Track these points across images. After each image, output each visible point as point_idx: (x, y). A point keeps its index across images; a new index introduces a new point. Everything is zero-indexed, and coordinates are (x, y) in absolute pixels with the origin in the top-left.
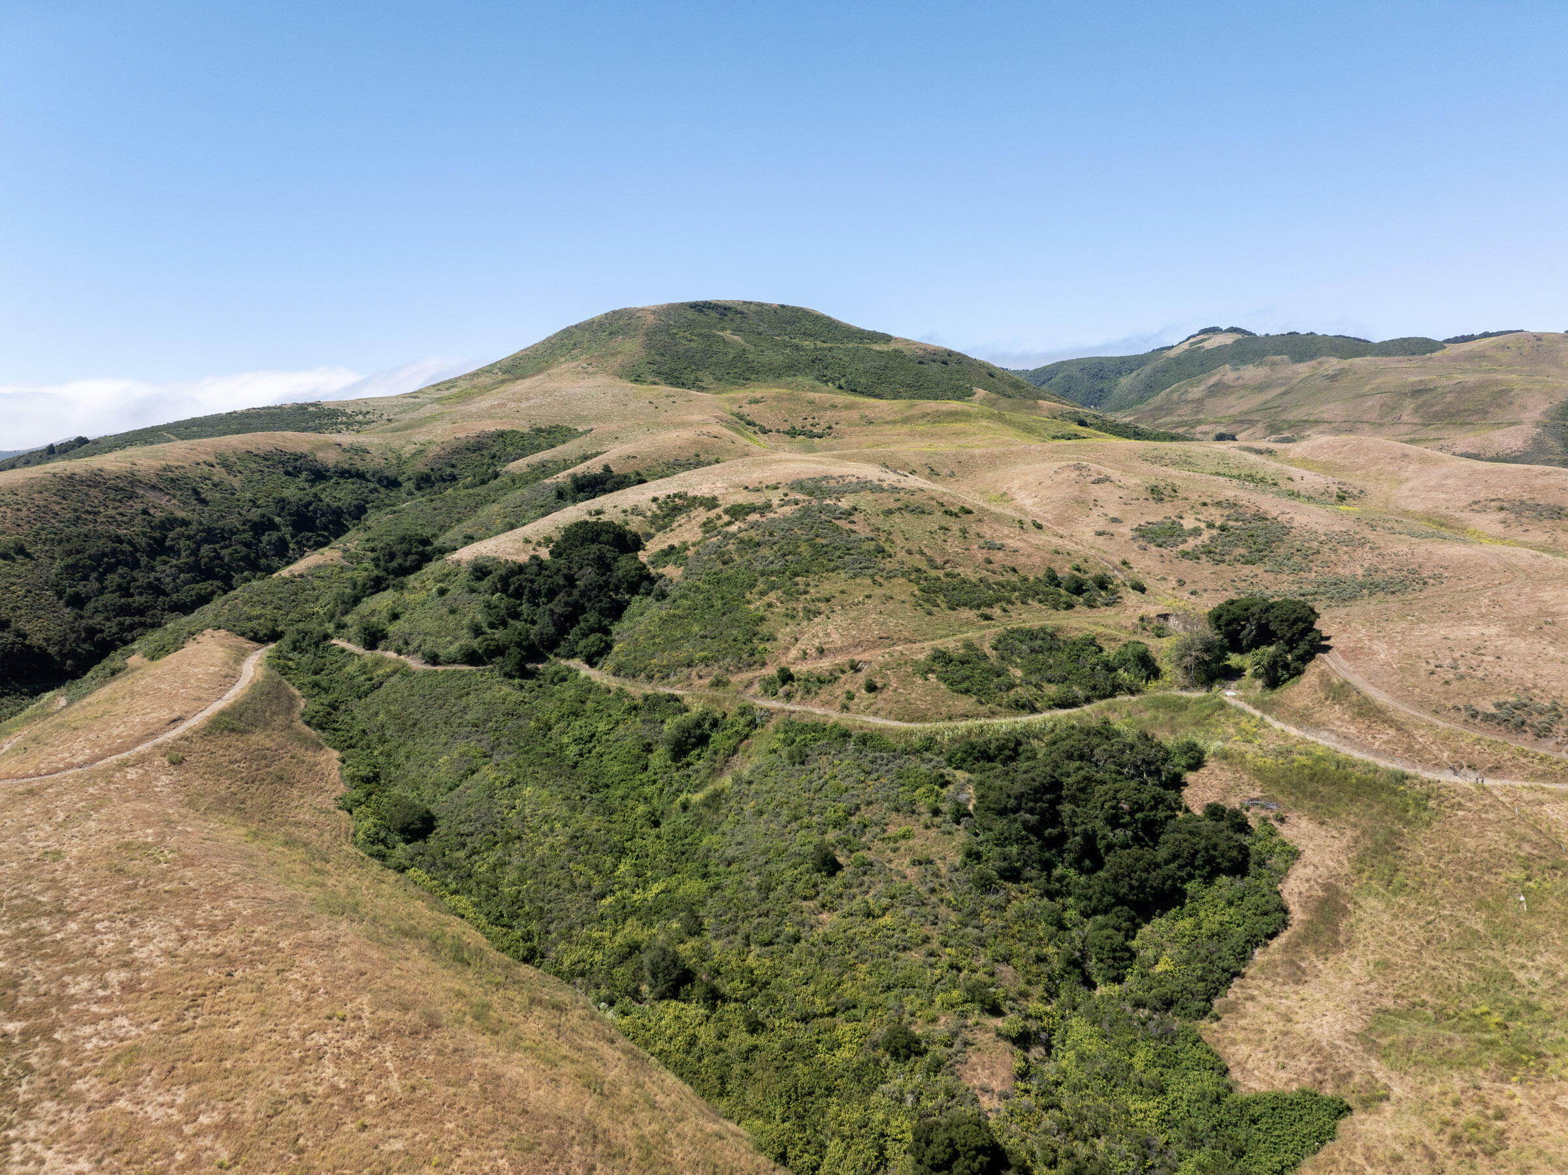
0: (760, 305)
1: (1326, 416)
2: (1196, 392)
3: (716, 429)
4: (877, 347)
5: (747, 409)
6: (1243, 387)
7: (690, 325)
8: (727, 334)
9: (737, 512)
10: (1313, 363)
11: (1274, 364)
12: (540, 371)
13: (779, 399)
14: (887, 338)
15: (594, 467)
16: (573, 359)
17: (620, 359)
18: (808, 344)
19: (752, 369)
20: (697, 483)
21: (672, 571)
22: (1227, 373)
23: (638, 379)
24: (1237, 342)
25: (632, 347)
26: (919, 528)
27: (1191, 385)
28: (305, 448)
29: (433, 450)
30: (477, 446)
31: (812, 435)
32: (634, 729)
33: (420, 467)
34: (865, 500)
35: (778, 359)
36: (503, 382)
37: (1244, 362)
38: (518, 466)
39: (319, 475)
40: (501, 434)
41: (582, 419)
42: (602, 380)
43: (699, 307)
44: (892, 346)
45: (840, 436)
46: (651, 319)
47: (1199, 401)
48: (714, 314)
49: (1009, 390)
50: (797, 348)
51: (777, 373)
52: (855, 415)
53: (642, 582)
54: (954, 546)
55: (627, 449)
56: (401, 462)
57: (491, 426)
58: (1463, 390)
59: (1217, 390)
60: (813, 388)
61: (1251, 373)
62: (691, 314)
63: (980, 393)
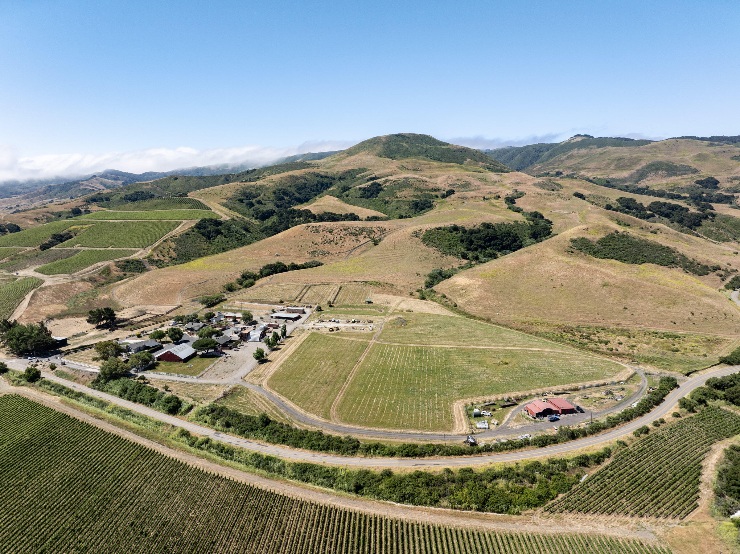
0: (414, 134)
1: (590, 167)
2: (564, 157)
3: (396, 169)
4: (444, 147)
5: (405, 164)
6: (578, 156)
7: (395, 141)
8: (404, 144)
9: (395, 181)
10: (603, 148)
11: (591, 148)
12: (356, 154)
13: (412, 162)
14: (448, 144)
15: (373, 176)
16: (365, 150)
17: (376, 151)
18: (425, 146)
19: (409, 154)
20: (390, 178)
21: (385, 188)
22: (575, 152)
23: (381, 156)
24: (582, 141)
25: (379, 148)
26: (417, 183)
27: (563, 155)
28: (318, 172)
29: (340, 173)
30: (348, 172)
31: (418, 171)
32: (380, 202)
33: (338, 176)
34: (412, 180)
35: (416, 151)
36: (347, 156)
37: (582, 148)
38: (359, 176)
39: (322, 177)
40: (353, 170)
41: (368, 166)
42: (372, 157)
43: (398, 136)
44: (449, 147)
45: (424, 171)
46: (384, 140)
47: (563, 161)
48: (401, 138)
49: (478, 159)
50: (422, 147)
51: (415, 154)
52: (428, 166)
53: (381, 190)
54: (421, 185)
55: (379, 173)
56: (334, 175)
57: (351, 168)
58: (631, 159)
59: (571, 157)
60: (424, 159)
61: (583, 151)
62: (395, 138)
63: (469, 160)
